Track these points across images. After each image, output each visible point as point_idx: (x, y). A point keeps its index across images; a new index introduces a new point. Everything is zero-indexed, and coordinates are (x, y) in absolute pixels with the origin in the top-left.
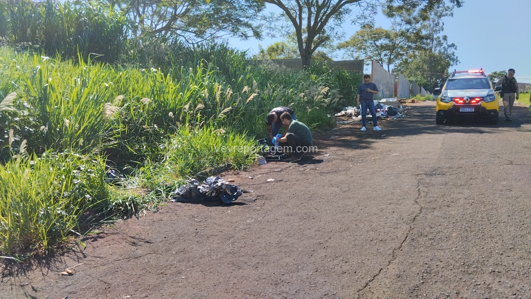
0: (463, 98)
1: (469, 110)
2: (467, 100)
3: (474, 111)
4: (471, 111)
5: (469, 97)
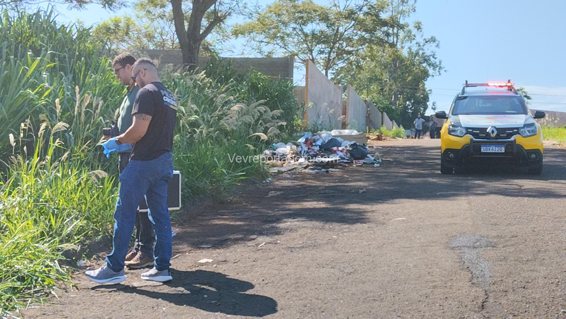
0: (487, 129)
1: (497, 149)
2: (493, 132)
3: (505, 150)
4: (500, 152)
5: (495, 127)
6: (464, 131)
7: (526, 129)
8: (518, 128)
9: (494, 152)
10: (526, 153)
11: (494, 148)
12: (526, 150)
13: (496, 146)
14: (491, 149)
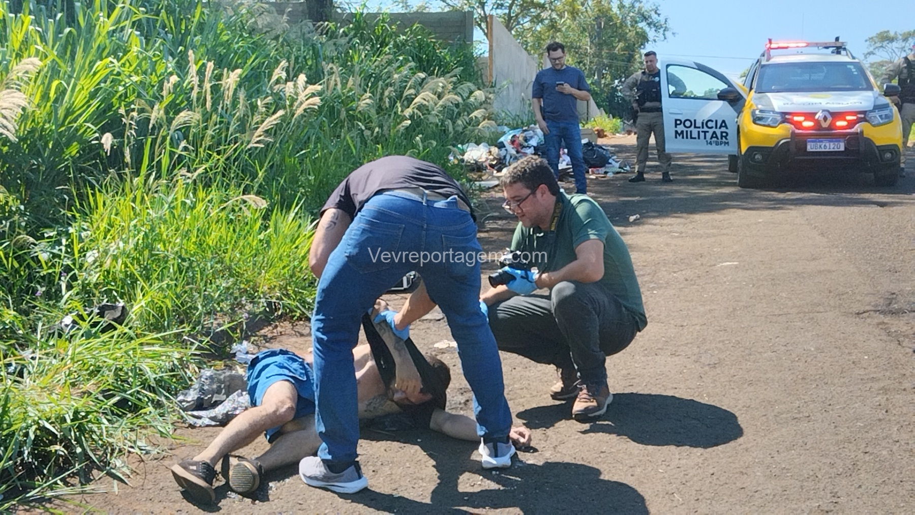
0: (815, 114)
1: (832, 145)
2: (825, 119)
3: (845, 148)
4: (836, 150)
5: (828, 111)
6: (779, 118)
7: (877, 114)
8: (864, 112)
9: (827, 150)
10: (877, 151)
11: (827, 145)
12: (877, 147)
13: (830, 142)
14: (822, 146)
